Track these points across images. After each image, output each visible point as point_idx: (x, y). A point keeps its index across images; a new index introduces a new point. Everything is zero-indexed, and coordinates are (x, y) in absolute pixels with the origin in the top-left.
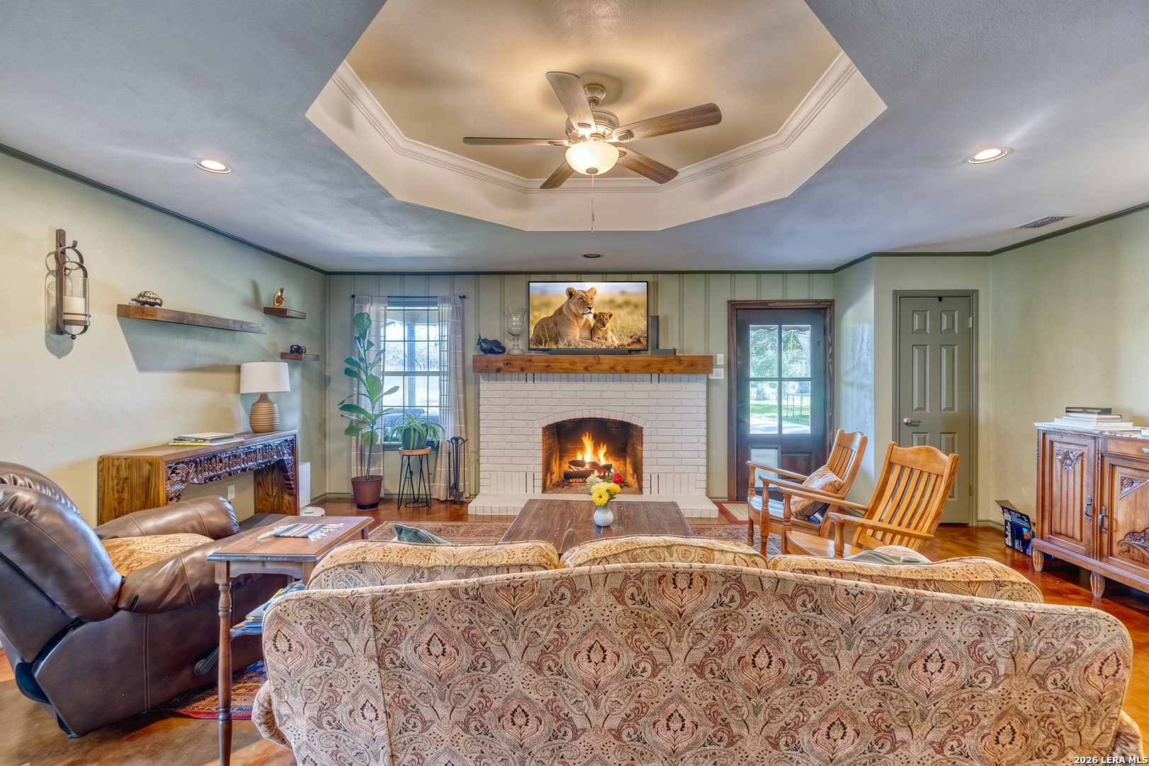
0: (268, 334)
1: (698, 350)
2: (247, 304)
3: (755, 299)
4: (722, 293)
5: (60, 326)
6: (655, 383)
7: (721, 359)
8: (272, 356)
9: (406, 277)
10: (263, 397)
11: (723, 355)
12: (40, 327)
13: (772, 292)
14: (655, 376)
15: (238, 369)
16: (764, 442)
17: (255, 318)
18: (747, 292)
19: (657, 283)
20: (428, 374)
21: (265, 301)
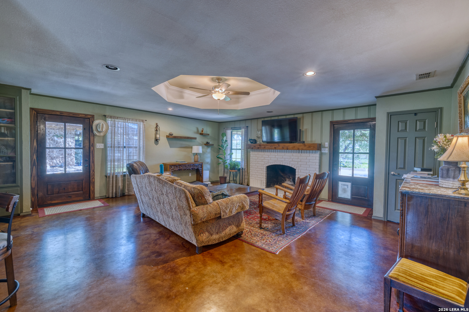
0: (199, 139)
1: (318, 142)
2: (195, 133)
3: (342, 120)
4: (328, 118)
5: (157, 140)
6: (300, 153)
7: (327, 144)
8: (202, 144)
9: (230, 122)
10: (197, 154)
11: (327, 143)
12: (153, 140)
13: (350, 116)
14: (300, 151)
15: (192, 148)
16: (345, 179)
17: (198, 136)
18: (339, 117)
19: (303, 117)
20: (237, 149)
21: (200, 131)
